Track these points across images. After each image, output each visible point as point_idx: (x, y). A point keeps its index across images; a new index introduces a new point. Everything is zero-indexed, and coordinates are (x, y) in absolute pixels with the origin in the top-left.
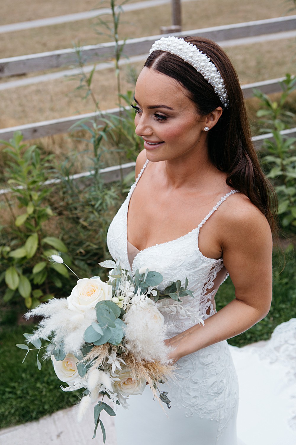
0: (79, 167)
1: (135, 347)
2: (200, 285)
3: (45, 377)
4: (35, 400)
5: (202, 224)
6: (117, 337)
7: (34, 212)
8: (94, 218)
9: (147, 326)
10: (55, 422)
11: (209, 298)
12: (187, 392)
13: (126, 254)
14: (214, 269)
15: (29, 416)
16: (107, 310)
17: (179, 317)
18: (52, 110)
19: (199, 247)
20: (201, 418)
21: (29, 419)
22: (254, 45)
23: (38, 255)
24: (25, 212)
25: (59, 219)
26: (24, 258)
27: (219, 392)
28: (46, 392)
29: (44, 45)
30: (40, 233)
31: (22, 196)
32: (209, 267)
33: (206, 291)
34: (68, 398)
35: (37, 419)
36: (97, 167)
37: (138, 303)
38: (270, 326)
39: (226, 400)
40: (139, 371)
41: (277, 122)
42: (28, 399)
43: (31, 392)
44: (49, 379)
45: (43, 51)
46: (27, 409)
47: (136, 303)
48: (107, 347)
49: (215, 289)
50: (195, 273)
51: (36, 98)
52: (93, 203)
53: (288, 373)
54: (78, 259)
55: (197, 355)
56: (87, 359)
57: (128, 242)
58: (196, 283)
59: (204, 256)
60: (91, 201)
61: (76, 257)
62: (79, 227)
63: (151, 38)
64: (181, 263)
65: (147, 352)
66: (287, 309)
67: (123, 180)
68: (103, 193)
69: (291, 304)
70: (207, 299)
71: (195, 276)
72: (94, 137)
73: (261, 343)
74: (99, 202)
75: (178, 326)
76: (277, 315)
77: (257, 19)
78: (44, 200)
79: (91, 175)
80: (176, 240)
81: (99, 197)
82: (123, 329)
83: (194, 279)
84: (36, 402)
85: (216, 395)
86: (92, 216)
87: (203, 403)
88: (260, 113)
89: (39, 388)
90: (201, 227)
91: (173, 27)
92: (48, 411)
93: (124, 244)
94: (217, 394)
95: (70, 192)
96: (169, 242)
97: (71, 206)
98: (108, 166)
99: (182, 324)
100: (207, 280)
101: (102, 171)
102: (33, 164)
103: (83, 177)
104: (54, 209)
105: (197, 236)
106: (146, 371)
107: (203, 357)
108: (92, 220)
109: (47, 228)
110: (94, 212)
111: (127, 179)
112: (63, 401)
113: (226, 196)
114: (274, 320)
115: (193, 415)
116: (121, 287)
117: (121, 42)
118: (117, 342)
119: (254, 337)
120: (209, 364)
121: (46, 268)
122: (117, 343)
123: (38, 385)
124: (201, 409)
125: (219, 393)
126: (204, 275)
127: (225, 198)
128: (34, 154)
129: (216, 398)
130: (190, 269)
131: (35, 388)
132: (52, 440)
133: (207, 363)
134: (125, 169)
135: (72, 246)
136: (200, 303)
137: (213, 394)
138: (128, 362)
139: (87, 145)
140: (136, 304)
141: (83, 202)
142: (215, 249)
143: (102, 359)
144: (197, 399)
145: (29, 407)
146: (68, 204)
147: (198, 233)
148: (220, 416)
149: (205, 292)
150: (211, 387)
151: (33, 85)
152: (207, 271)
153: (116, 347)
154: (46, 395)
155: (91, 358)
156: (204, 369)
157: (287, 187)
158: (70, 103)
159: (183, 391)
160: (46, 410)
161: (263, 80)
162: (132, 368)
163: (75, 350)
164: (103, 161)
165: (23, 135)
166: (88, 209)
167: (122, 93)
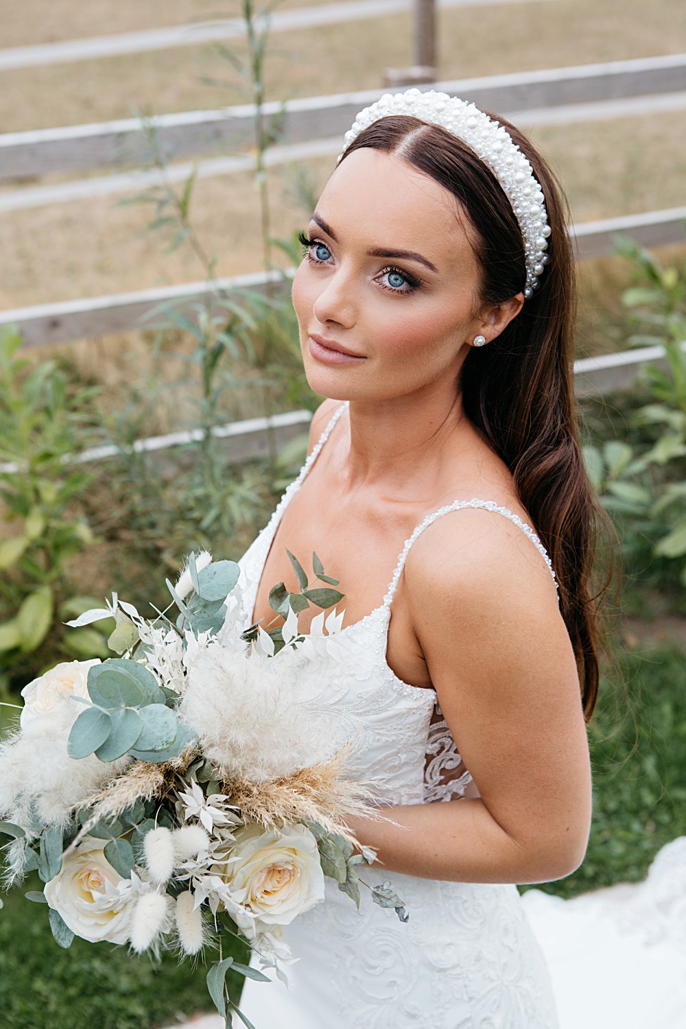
0: (164, 421)
2: (407, 758)
3: (57, 961)
7: (46, 532)
11: (454, 791)
18: (102, 269)
19: (386, 659)
23: (51, 644)
24: (20, 532)
25: (109, 552)
26: (15, 651)
28: (59, 1004)
29: (88, 103)
30: (58, 586)
31: (15, 491)
33: (441, 774)
34: (114, 1022)
36: (209, 422)
38: (647, 845)
41: (674, 321)
42: (10, 1022)
43: (17, 1004)
44: (66, 969)
45: (82, 121)
51: (60, 238)
52: (196, 514)
58: (391, 752)
59: (402, 682)
60: (191, 509)
62: (159, 574)
63: (358, 97)
64: (339, 696)
67: (273, 458)
68: (224, 491)
70: (450, 794)
72: (203, 346)
73: (621, 890)
74: (212, 514)
76: (666, 818)
77: (630, 57)
78: (73, 501)
79: (195, 442)
81: (214, 501)
83: (379, 740)
86: (193, 546)
88: (632, 297)
89: (39, 993)
91: (417, 72)
95: (139, 482)
97: (143, 521)
98: (238, 417)
100: (430, 747)
101: (219, 432)
102: (47, 411)
103: (175, 446)
104: (96, 524)
105: (382, 628)
109: (77, 573)
110: (200, 536)
111: (287, 454)
114: (656, 830)
117: (271, 108)
119: (605, 873)
120: (448, 969)
123: (39, 985)
128: (49, 385)
130: (365, 712)
131: (29, 994)
133: (444, 967)
134: (282, 428)
139: (187, 364)
141: (171, 511)
146: (132, 515)
147: (388, 621)
149: (438, 777)
154: (57, 1012)
156: (435, 981)
158: (148, 251)
161: (643, 210)
164: (224, 407)
165: (24, 335)
166: (182, 528)
167: (274, 234)
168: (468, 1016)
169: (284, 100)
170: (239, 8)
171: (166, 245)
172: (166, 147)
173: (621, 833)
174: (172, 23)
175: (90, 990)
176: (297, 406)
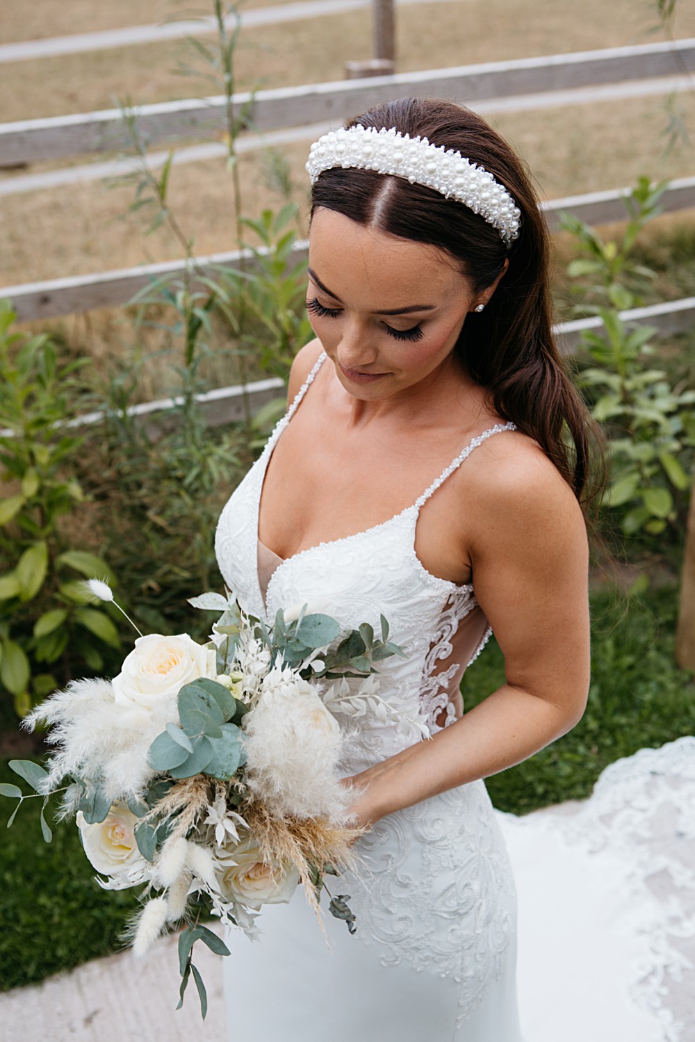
0: (149, 389)
1: (268, 785)
2: (418, 645)
3: (58, 880)
4: (33, 936)
5: (424, 497)
6: (226, 762)
7: (40, 492)
8: (181, 508)
9: (293, 732)
10: (80, 987)
11: (442, 684)
12: (385, 905)
13: (254, 571)
14: (452, 610)
15: (20, 972)
16: (203, 698)
17: (370, 723)
18: (87, 250)
19: (415, 550)
20: (419, 969)
21: (19, 979)
22: (566, 109)
23: (48, 593)
24: (18, 491)
25: (100, 509)
26: (14, 600)
27: (461, 911)
28: (61, 915)
29: (72, 98)
30: (52, 541)
31: (12, 454)
32: (439, 600)
33: (435, 665)
34: (112, 931)
35: (37, 980)
36: (189, 388)
37: (276, 687)
38: (591, 765)
39: (478, 932)
40: (278, 843)
41: (614, 291)
42: (19, 934)
43: (24, 917)
44: (68, 885)
45: (68, 113)
46: (14, 957)
47: (272, 686)
48: (203, 785)
49: (455, 663)
50: (405, 611)
51: (48, 222)
52: (179, 473)
53: (631, 876)
54: (142, 603)
55: (408, 819)
56: (158, 812)
57: (260, 543)
58: (408, 639)
59: (427, 571)
60: (175, 469)
61: (138, 599)
62: (146, 529)
63: (323, 88)
64: (373, 585)
65: (296, 796)
66: (630, 726)
67: (249, 420)
68: (204, 451)
69: (641, 716)
70: (437, 686)
71: (405, 618)
73: (568, 807)
74: (194, 472)
75: (366, 746)
76: (608, 742)
78: (65, 463)
79: (178, 407)
80: (365, 532)
81: (195, 460)
82: (240, 743)
83: (402, 626)
84: (37, 941)
85: (453, 917)
86: (176, 503)
87: (423, 936)
88: (576, 269)
89: (44, 907)
90: (423, 504)
91: (376, 64)
92: (64, 961)
93: (249, 547)
94: (457, 916)
95: (126, 445)
96: (349, 538)
97: (129, 479)
98: (217, 385)
99: (377, 740)
100: (435, 636)
101: (201, 398)
102: (40, 379)
103: (157, 411)
104: (89, 486)
105: (413, 524)
106: (294, 842)
107: (423, 823)
108: (177, 514)
109: (71, 530)
110: (183, 493)
111: (261, 417)
112: (100, 937)
113: (483, 437)
114: (599, 752)
115: (397, 962)
116: (239, 655)
118: (226, 773)
119: (553, 791)
120: (437, 841)
121: (66, 623)
122: (226, 775)
123: (43, 900)
124: (417, 949)
125: (461, 915)
126: (426, 620)
127: (481, 440)
128: (41, 355)
129: (455, 926)
130: (394, 599)
131: (34, 908)
132: (73, 1030)
133: (433, 840)
134: (257, 394)
135: (127, 574)
136: (422, 695)
137: (445, 915)
138: (254, 822)
139: (168, 336)
140: (272, 692)
141: (156, 470)
142: (455, 558)
143: (193, 813)
144: (409, 923)
145: (19, 953)
146: (120, 474)
147: (416, 518)
148: (462, 970)
149: (432, 667)
150: (442, 898)
151: (42, 191)
152: (433, 609)
153: (225, 785)
154: (60, 923)
155: (167, 811)
156: (425, 852)
157: (634, 443)
158: (132, 232)
159: (375, 903)
160: (60, 959)
162: (263, 835)
163: (131, 791)
164: (204, 376)
165: (17, 309)
166: (168, 486)
167: (245, 215)
168: (453, 882)
169: (254, 92)
170: (212, 7)
171: (146, 227)
172: (144, 135)
173: (567, 756)
174: (148, 22)
175: (90, 904)
176: (269, 374)
